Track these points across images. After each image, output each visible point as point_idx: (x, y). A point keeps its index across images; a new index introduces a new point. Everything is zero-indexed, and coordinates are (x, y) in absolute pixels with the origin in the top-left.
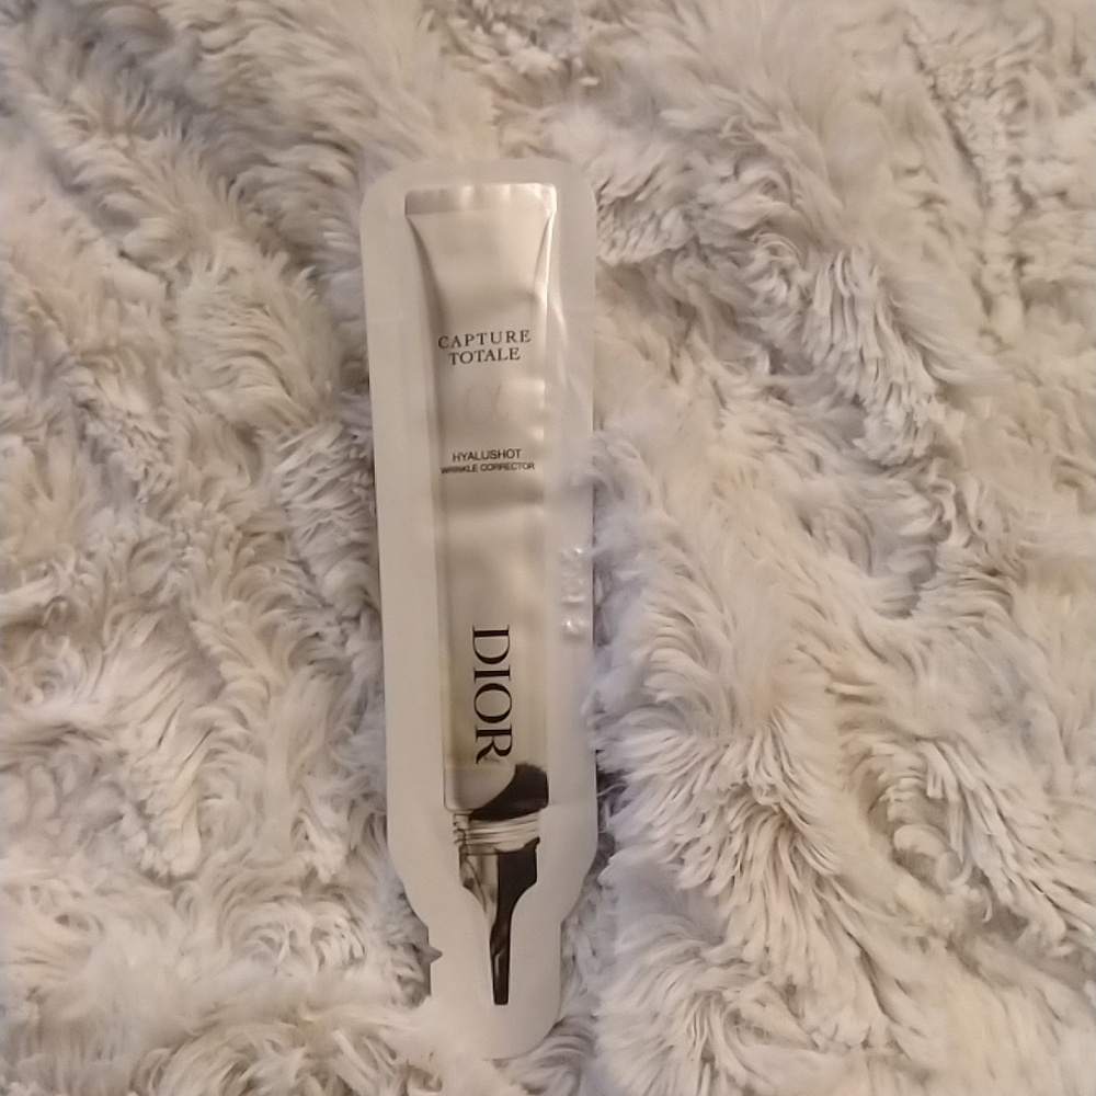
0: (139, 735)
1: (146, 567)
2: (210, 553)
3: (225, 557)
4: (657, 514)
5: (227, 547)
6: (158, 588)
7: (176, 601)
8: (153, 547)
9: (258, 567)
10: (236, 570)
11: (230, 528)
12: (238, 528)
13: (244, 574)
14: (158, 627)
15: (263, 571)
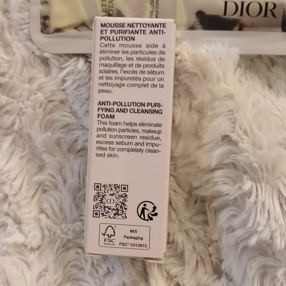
0: (11, 186)
1: (6, 116)
2: (34, 109)
3: (40, 111)
4: (223, 85)
5: (40, 107)
6: (13, 124)
7: (21, 129)
8: (8, 108)
9: (54, 114)
10: (45, 116)
11: (43, 98)
12: (45, 99)
13: (48, 117)
14: (13, 141)
15: (56, 116)
